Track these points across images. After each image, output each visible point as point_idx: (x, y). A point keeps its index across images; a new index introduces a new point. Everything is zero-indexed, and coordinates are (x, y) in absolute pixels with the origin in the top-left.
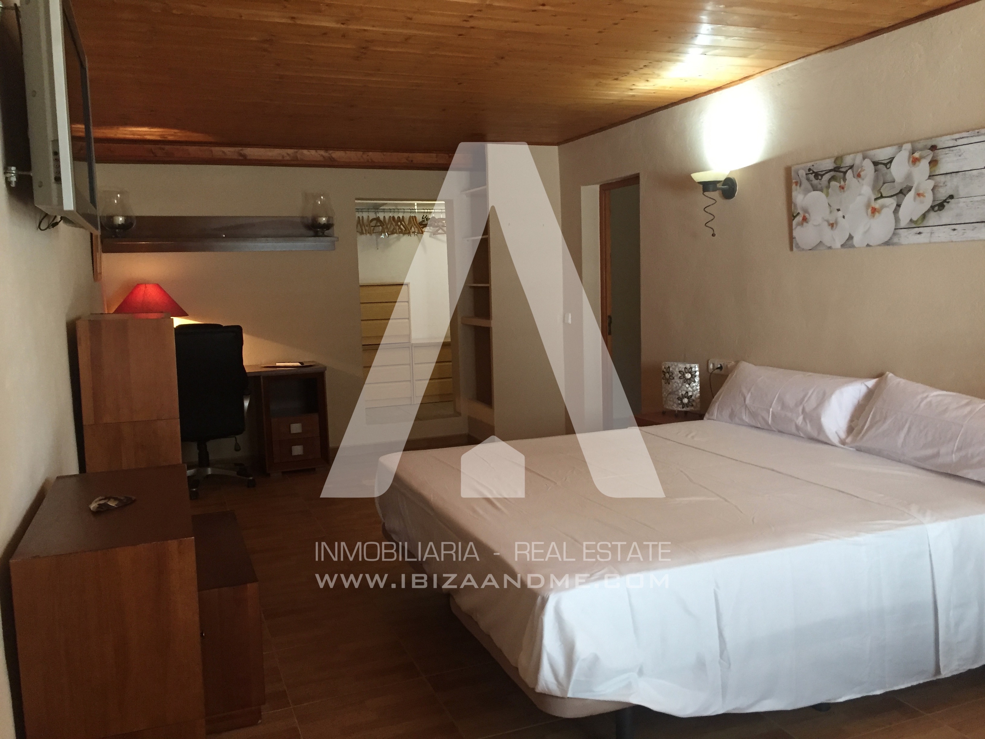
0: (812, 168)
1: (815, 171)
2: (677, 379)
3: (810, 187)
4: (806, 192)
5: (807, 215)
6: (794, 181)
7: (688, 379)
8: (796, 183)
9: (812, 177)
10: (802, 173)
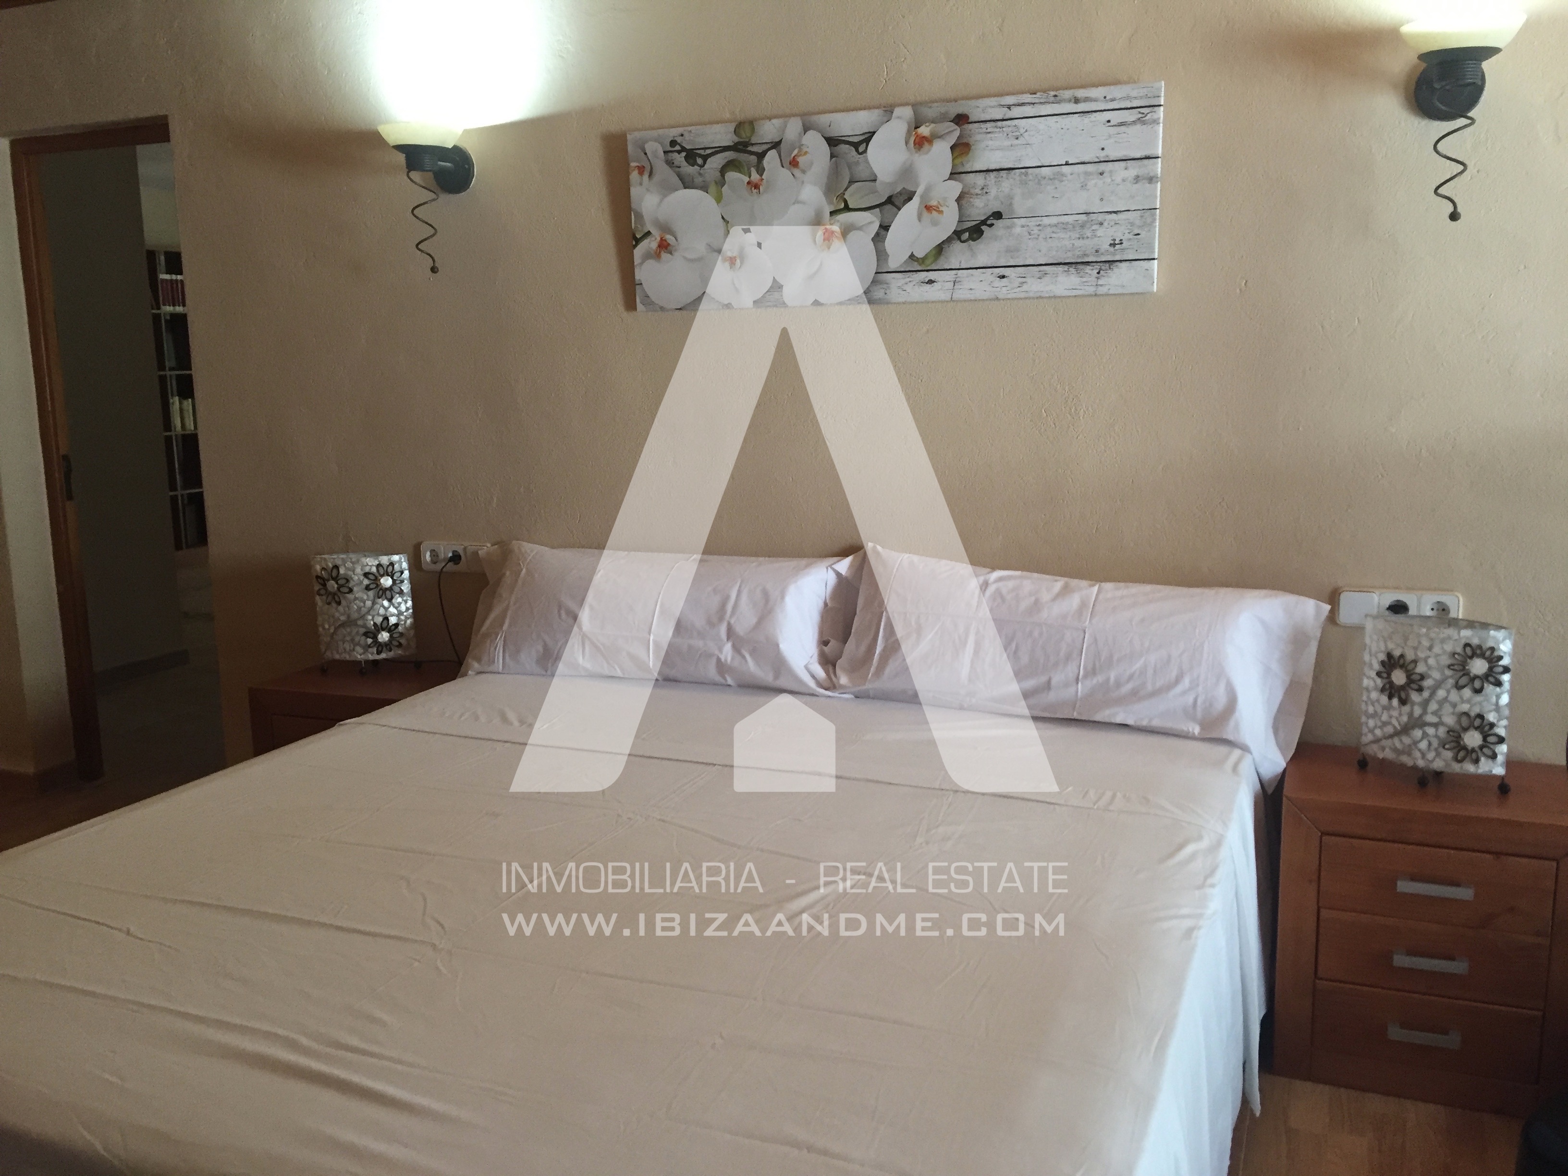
0: (679, 140)
1: (688, 147)
2: (358, 592)
3: (676, 180)
4: (667, 189)
5: (669, 238)
6: (633, 164)
7: (386, 589)
8: (641, 170)
9: (680, 159)
10: (655, 149)
